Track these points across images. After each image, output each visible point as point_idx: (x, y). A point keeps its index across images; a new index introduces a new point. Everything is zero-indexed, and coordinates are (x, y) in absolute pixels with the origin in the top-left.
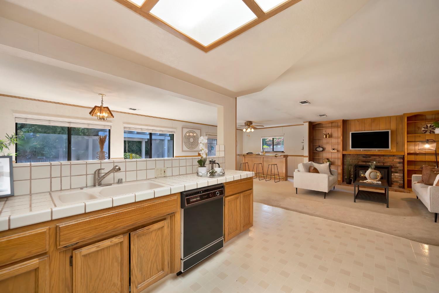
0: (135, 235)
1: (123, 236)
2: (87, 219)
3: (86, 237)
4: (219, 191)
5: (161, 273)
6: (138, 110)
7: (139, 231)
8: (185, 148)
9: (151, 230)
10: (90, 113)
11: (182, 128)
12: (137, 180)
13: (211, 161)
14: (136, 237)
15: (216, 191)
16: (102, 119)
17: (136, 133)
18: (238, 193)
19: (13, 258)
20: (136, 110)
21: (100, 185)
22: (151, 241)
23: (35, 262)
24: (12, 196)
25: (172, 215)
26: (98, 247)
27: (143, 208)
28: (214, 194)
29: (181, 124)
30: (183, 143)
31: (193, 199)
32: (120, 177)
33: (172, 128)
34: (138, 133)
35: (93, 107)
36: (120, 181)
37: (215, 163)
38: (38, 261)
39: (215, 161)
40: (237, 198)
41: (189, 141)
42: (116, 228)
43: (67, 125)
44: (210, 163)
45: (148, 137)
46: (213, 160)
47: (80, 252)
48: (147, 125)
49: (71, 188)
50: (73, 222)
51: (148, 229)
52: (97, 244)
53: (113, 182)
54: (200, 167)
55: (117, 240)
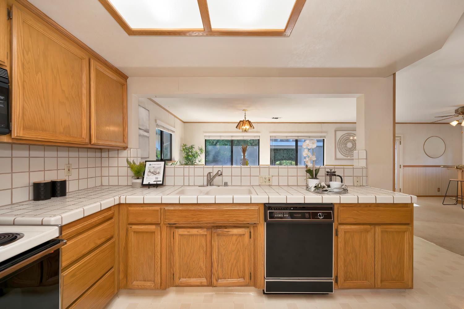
0: (215, 232)
1: (206, 230)
2: (181, 208)
3: (179, 221)
4: (323, 213)
5: (241, 280)
6: (280, 118)
7: (219, 231)
8: (339, 156)
9: (230, 233)
10: (236, 127)
11: (336, 131)
12: (241, 186)
13: (328, 172)
14: (216, 235)
15: (319, 213)
16: (245, 131)
17: (279, 140)
18: (370, 224)
19: (145, 221)
20: (278, 119)
21: (211, 185)
22: (231, 244)
23: (153, 227)
24: (162, 185)
25: (255, 225)
26: (189, 232)
27: (222, 211)
28: (315, 216)
29: (334, 127)
30: (337, 149)
31: (279, 214)
32: (226, 181)
33: (322, 132)
34: (281, 141)
35: (239, 122)
36: (226, 184)
37: (335, 175)
38: (155, 228)
39: (335, 172)
40: (367, 231)
41: (346, 147)
42: (199, 222)
43: (230, 139)
44: (328, 175)
45: (294, 144)
46: (333, 170)
47: (178, 231)
48: (292, 132)
49: (189, 185)
50: (172, 208)
51: (228, 232)
52: (188, 230)
53: (221, 184)
54: (310, 178)
55: (202, 232)
